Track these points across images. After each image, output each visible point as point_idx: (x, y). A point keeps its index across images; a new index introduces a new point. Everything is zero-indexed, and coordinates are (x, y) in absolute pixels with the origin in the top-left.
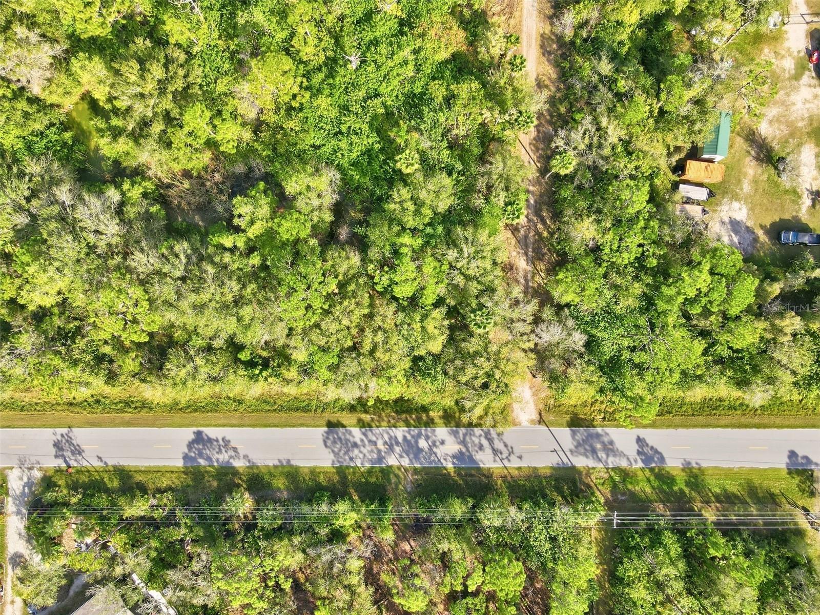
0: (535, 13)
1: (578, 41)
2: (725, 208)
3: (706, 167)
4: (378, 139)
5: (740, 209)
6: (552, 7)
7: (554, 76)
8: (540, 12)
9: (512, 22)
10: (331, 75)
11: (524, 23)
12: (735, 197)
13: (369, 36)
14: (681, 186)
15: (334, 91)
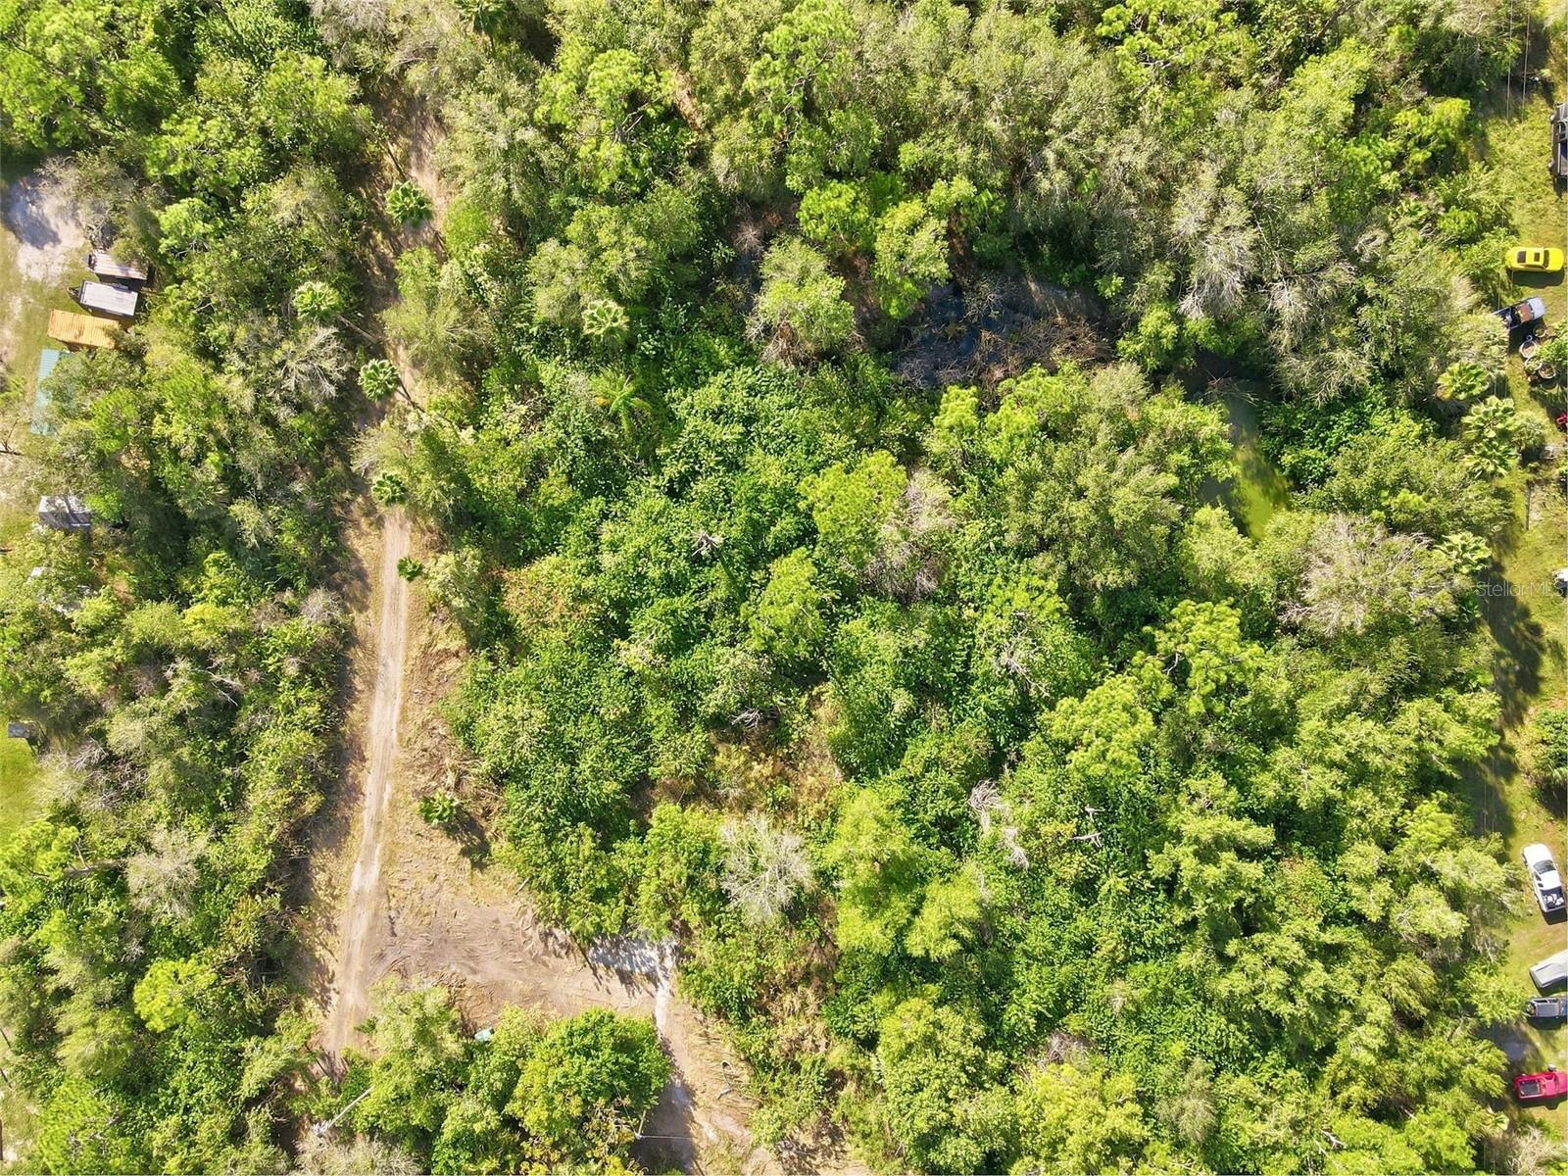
0: (383, 653)
1: (301, 584)
2: (56, 270)
3: (81, 334)
4: (673, 406)
5: (29, 266)
6: (349, 662)
7: (350, 532)
8: (372, 654)
9: (424, 639)
10: (757, 530)
11: (402, 636)
12: (36, 288)
13: (682, 603)
14: (131, 312)
15: (750, 494)
